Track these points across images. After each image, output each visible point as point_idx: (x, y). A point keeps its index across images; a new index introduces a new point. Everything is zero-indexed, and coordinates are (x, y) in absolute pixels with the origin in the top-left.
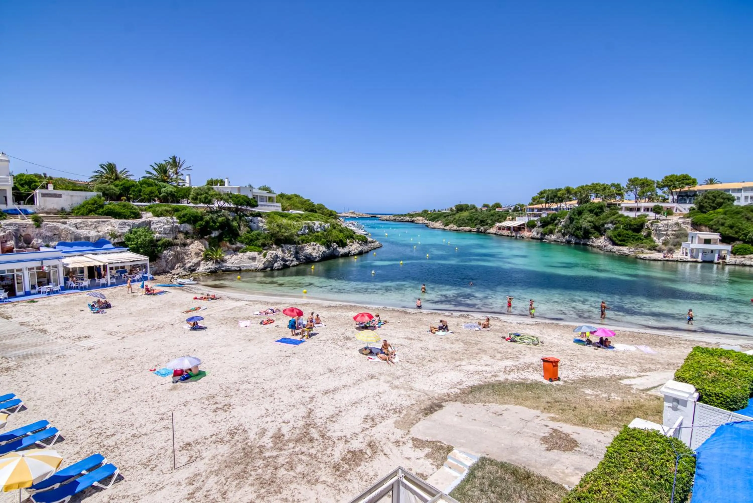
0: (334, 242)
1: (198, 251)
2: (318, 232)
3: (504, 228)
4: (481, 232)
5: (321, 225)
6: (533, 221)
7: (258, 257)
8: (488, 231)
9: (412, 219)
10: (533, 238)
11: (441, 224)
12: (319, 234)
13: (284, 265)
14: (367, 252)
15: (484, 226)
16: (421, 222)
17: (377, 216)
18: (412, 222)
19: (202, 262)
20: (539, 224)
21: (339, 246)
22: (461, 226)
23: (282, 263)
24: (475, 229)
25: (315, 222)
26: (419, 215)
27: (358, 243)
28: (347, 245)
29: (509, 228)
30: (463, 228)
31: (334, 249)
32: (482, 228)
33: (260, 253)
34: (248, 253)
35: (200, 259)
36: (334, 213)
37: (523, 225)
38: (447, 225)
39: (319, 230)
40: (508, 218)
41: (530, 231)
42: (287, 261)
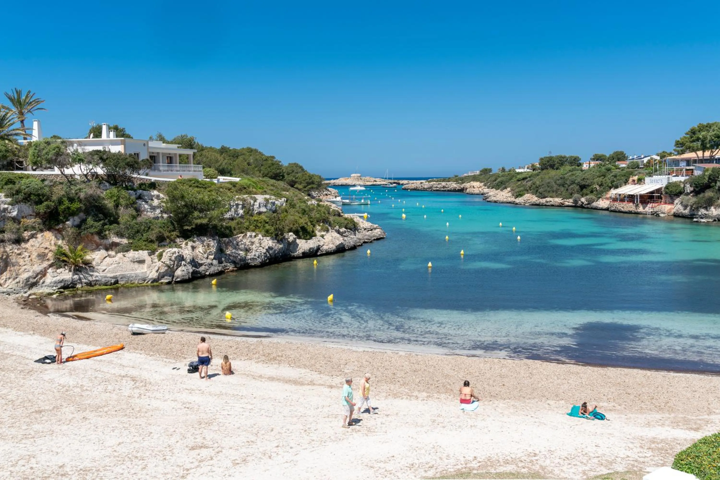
0: (290, 231)
1: (43, 250)
2: (260, 213)
3: (622, 199)
4: (582, 207)
5: (267, 200)
6: (676, 185)
7: (148, 259)
8: (595, 204)
9: (462, 186)
10: (676, 215)
11: (510, 194)
12: (263, 217)
13: (194, 273)
14: (354, 248)
15: (587, 195)
16: (476, 191)
17: (401, 182)
18: (462, 190)
19: (50, 270)
20: (689, 189)
21: (300, 238)
22: (545, 197)
23: (191, 269)
24: (571, 200)
25: (257, 196)
26: (475, 178)
27: (338, 232)
28: (315, 236)
29: (631, 198)
30: (548, 199)
31: (289, 244)
32: (583, 200)
33: (152, 253)
34: (132, 254)
35: (46, 264)
36: (317, 180)
37: (658, 191)
38: (519, 195)
39: (263, 209)
40: (631, 180)
41: (672, 203)
42: (201, 265)
